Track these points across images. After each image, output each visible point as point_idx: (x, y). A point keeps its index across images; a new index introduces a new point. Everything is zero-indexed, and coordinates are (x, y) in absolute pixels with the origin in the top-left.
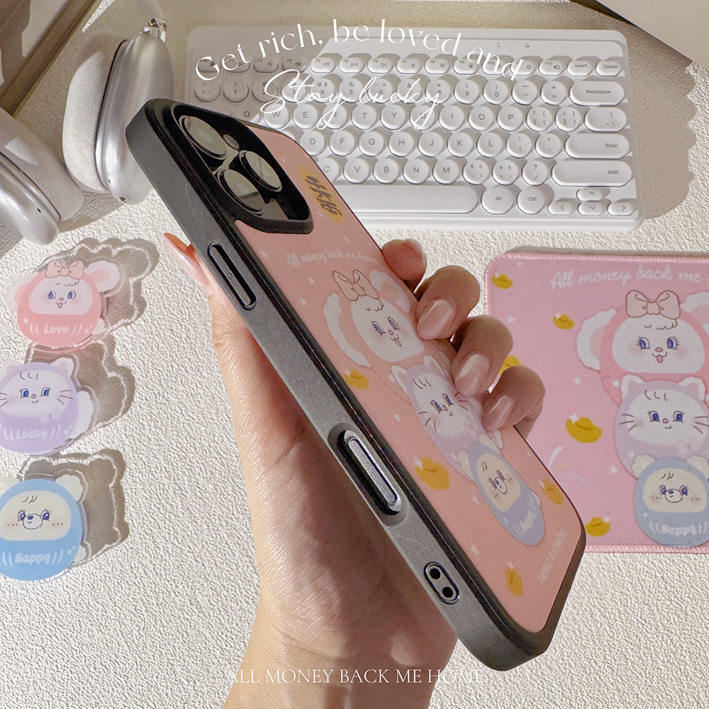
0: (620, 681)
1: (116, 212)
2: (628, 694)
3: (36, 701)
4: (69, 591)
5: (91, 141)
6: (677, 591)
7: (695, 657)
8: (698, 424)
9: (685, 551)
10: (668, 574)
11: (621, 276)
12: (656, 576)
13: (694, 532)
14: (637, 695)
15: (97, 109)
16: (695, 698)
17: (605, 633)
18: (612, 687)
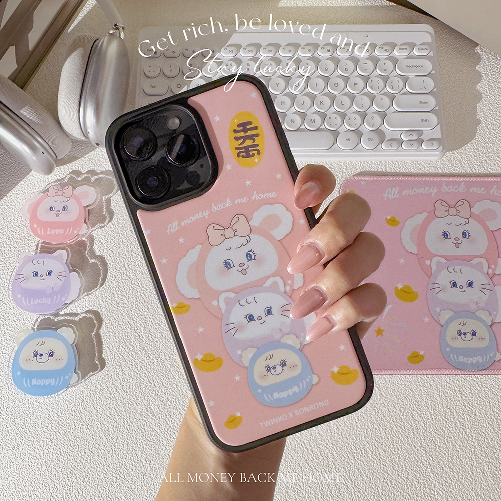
1: (93, 152)
2: (436, 468)
3: (47, 475)
4: (67, 403)
5: (76, 107)
6: (469, 400)
7: (481, 443)
8: (483, 289)
9: (475, 373)
10: (464, 389)
11: (431, 190)
12: (455, 390)
13: (481, 361)
14: (443, 468)
15: (80, 86)
16: (481, 470)
17: (421, 428)
18: (426, 463)
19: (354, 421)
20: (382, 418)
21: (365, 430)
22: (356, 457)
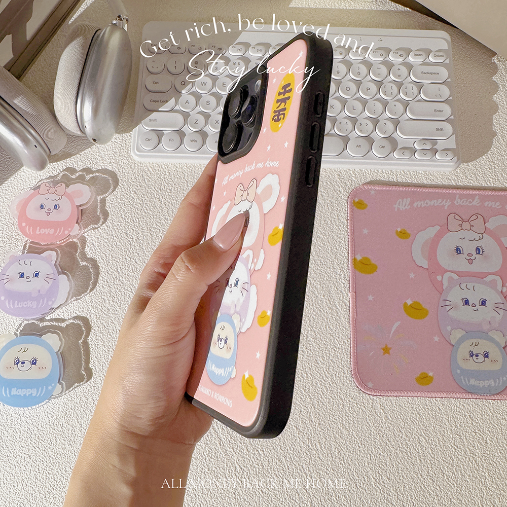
0: (439, 489)
1: (89, 149)
2: (444, 498)
3: (23, 494)
4: (49, 416)
5: (74, 99)
6: (480, 426)
7: (492, 473)
8: (497, 308)
9: (487, 398)
10: (474, 414)
11: (444, 203)
12: (465, 415)
13: (493, 385)
14: (451, 499)
15: (78, 76)
16: (491, 503)
17: (429, 456)
18: (433, 493)
19: (357, 445)
20: (386, 443)
21: (369, 455)
22: (358, 484)
